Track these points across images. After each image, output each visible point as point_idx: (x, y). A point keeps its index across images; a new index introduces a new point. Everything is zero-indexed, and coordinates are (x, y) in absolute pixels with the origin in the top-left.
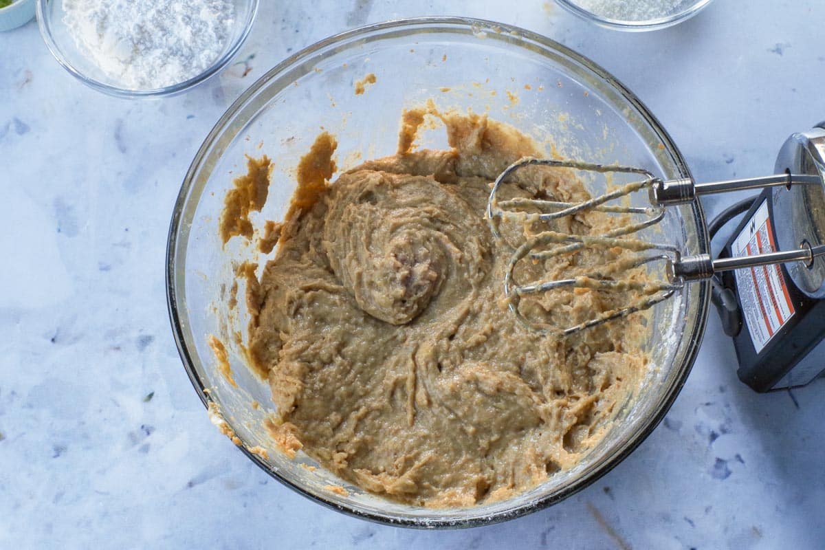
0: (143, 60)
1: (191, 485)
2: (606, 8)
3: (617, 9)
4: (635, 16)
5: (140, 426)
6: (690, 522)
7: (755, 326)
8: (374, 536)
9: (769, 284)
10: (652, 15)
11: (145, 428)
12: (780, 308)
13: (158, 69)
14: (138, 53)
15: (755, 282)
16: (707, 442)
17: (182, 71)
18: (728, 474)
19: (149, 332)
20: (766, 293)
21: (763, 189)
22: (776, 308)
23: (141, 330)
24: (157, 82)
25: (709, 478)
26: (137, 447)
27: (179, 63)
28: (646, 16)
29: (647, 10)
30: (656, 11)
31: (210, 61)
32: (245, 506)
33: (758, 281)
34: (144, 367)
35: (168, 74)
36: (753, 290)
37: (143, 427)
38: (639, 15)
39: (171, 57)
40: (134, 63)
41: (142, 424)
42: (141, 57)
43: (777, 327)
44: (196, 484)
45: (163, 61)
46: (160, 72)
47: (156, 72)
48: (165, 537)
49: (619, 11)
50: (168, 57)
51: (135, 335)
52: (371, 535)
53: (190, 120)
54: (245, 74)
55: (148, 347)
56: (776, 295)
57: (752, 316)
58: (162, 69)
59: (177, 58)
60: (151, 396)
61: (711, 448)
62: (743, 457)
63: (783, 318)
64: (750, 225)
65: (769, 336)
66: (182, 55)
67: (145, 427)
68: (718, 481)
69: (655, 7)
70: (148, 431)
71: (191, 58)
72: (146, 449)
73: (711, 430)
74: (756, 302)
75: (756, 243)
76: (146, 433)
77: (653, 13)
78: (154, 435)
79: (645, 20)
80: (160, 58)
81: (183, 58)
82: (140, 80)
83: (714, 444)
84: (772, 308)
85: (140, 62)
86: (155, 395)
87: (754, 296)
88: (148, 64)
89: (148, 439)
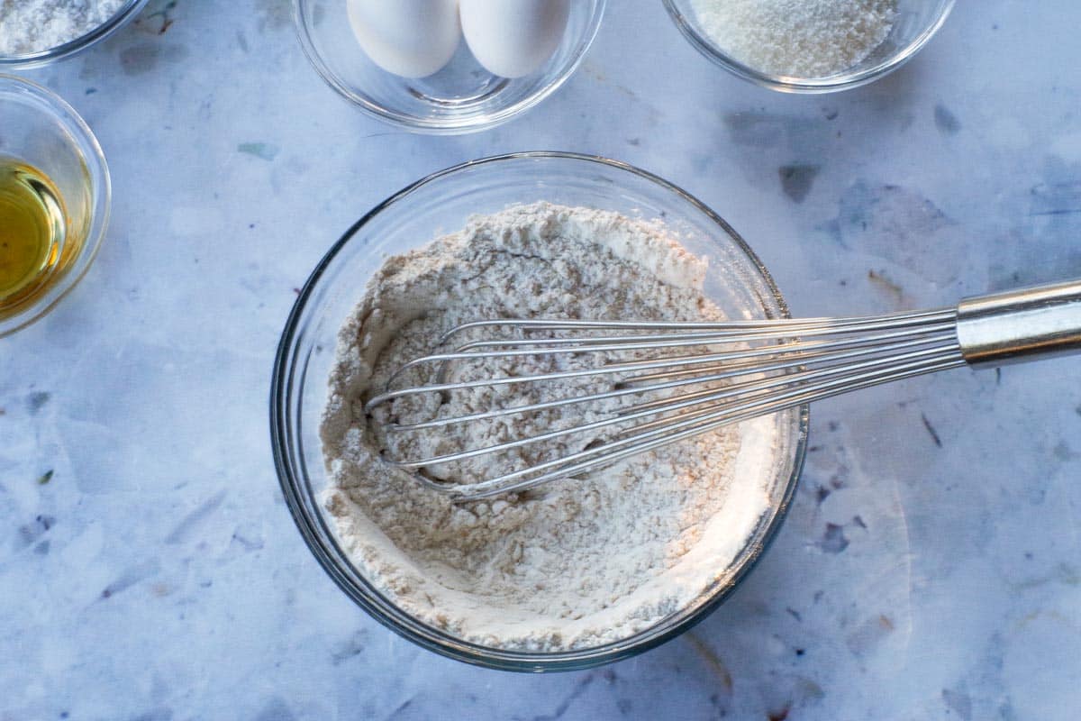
0: (18, 15)
1: (107, 594)
2: (753, 52)
3: (769, 56)
4: (793, 70)
5: (36, 518)
6: (795, 614)
8: (362, 653)
10: (816, 71)
11: (42, 520)
13: (39, 26)
14: (12, 6)
16: (813, 504)
17: (73, 27)
18: (844, 544)
19: (42, 388)
23: (32, 386)
24: (40, 44)
25: (818, 552)
26: (33, 546)
27: (69, 17)
28: (808, 72)
29: (812, 63)
30: (824, 68)
31: (112, 12)
32: (182, 617)
34: (38, 436)
35: (53, 33)
37: (39, 519)
38: (799, 68)
39: (57, 9)
40: (7, 19)
41: (37, 515)
42: (16, 11)
44: (113, 591)
45: (46, 15)
46: (43, 30)
47: (37, 31)
48: (74, 667)
49: (770, 60)
50: (53, 9)
51: (24, 392)
52: (358, 652)
53: (91, 95)
54: (163, 30)
55: (42, 409)
58: (46, 25)
59: (66, 9)
60: (48, 476)
61: (820, 511)
62: (865, 520)
66: (73, 6)
67: (42, 518)
68: (829, 555)
69: (823, 62)
70: (46, 523)
71: (85, 10)
72: (44, 548)
73: (819, 486)
76: (42, 527)
77: (819, 69)
78: (55, 529)
79: (805, 77)
80: (42, 11)
81: (74, 11)
82: (16, 43)
83: (824, 505)
85: (15, 18)
86: (54, 473)
88: (26, 20)
89: (47, 535)
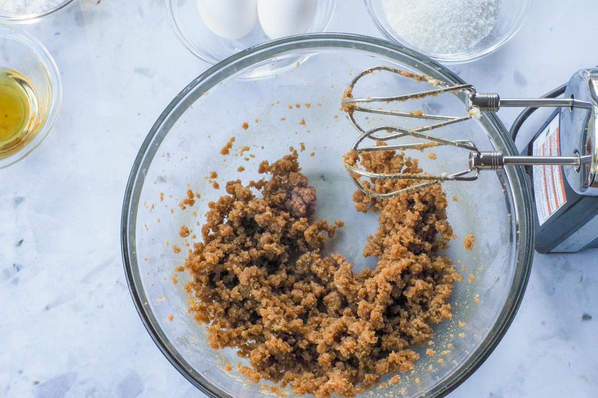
1: (47, 308)
5: (13, 264)
7: (541, 205)
9: (553, 176)
12: (557, 196)
15: (544, 173)
19: (21, 194)
20: (550, 183)
21: (556, 108)
22: (555, 195)
23: (15, 193)
26: (10, 280)
29: (447, 46)
32: (86, 323)
33: (546, 173)
34: (17, 220)
36: (542, 179)
37: (14, 265)
38: (440, 48)
43: (554, 210)
44: (51, 307)
48: (27, 347)
51: (11, 196)
53: (58, 36)
54: (99, 2)
55: (20, 206)
56: (556, 186)
57: (540, 198)
60: (21, 242)
63: (559, 204)
64: (546, 129)
65: (549, 215)
67: (16, 265)
70: (18, 268)
72: (16, 281)
74: (544, 188)
75: (549, 144)
76: (16, 270)
77: (451, 49)
78: (22, 271)
84: (553, 194)
86: (24, 241)
87: (542, 183)
89: (18, 275)
